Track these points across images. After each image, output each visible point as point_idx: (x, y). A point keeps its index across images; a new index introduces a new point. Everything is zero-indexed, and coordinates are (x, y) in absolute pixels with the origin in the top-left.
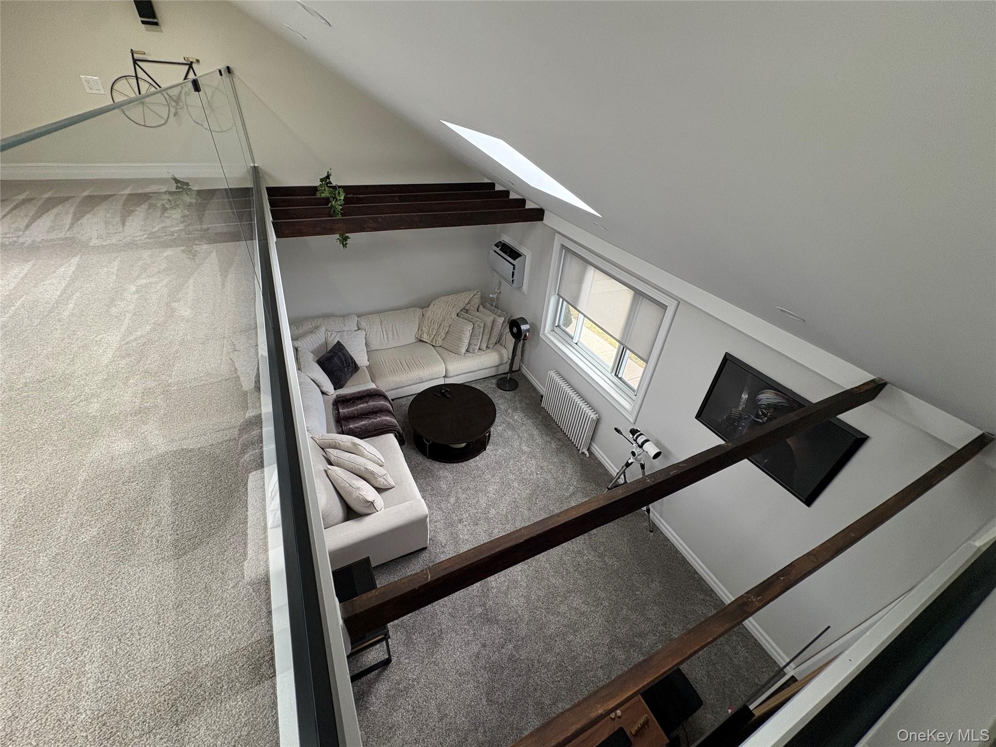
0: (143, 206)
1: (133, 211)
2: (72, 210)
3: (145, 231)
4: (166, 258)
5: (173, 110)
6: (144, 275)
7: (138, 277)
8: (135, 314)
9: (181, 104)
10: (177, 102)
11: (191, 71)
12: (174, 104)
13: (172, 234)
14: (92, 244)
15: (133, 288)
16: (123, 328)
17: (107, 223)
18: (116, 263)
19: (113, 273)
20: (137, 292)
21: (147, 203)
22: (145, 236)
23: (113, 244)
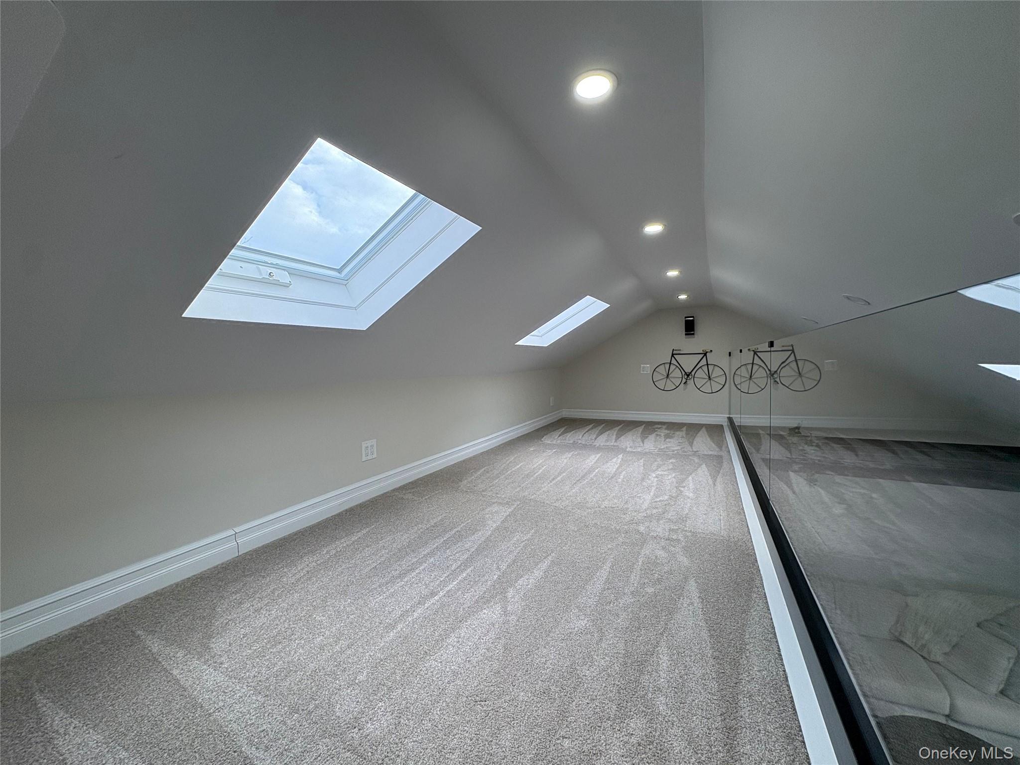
0: (653, 435)
1: (647, 437)
2: (615, 433)
3: (656, 447)
4: (672, 463)
5: (684, 380)
6: (660, 470)
7: (657, 470)
8: (657, 488)
9: (690, 377)
10: (688, 376)
11: (705, 357)
12: (686, 377)
13: (673, 451)
14: (627, 450)
15: (654, 475)
16: (652, 494)
17: (633, 441)
18: (642, 461)
19: (641, 466)
20: (656, 477)
21: (655, 434)
22: (657, 450)
23: (639, 452)
